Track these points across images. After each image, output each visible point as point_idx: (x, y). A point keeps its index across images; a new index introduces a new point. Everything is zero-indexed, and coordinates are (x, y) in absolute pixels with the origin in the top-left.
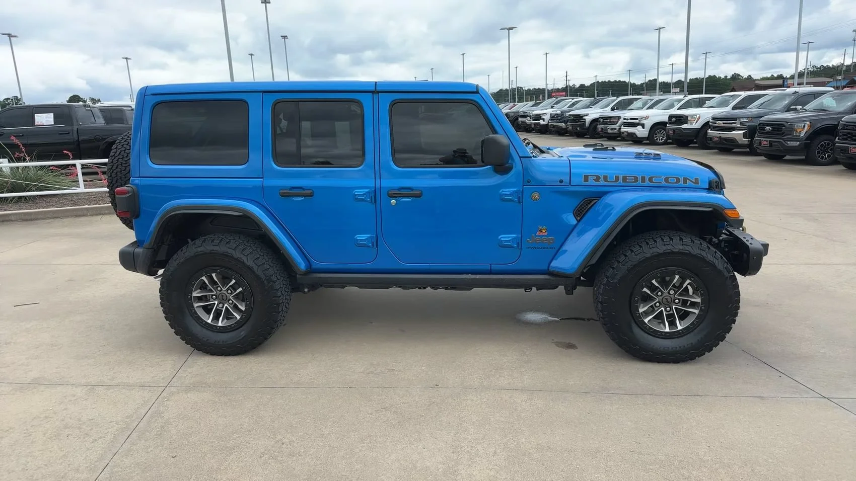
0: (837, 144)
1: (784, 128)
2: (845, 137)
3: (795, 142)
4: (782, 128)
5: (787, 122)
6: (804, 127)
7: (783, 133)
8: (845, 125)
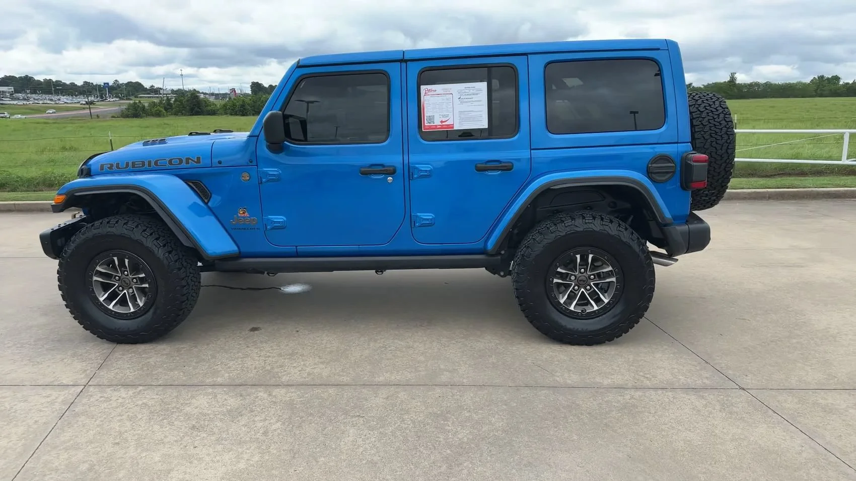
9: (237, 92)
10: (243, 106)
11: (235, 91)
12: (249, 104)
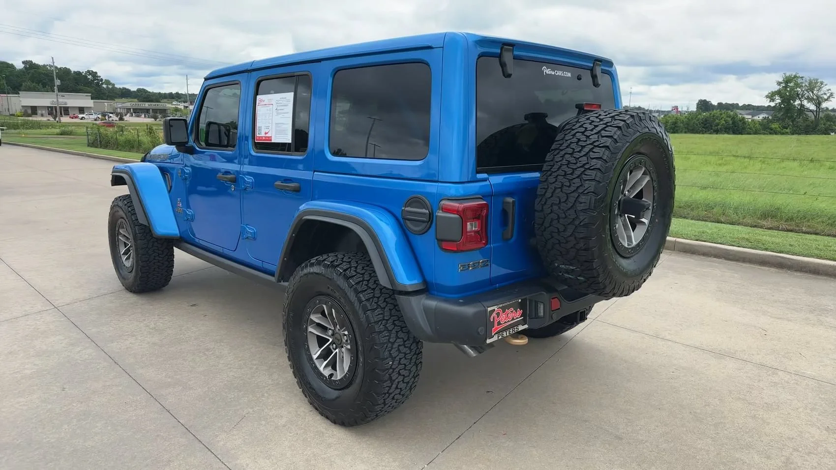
9: (679, 110)
10: (675, 123)
11: (677, 109)
12: (683, 122)
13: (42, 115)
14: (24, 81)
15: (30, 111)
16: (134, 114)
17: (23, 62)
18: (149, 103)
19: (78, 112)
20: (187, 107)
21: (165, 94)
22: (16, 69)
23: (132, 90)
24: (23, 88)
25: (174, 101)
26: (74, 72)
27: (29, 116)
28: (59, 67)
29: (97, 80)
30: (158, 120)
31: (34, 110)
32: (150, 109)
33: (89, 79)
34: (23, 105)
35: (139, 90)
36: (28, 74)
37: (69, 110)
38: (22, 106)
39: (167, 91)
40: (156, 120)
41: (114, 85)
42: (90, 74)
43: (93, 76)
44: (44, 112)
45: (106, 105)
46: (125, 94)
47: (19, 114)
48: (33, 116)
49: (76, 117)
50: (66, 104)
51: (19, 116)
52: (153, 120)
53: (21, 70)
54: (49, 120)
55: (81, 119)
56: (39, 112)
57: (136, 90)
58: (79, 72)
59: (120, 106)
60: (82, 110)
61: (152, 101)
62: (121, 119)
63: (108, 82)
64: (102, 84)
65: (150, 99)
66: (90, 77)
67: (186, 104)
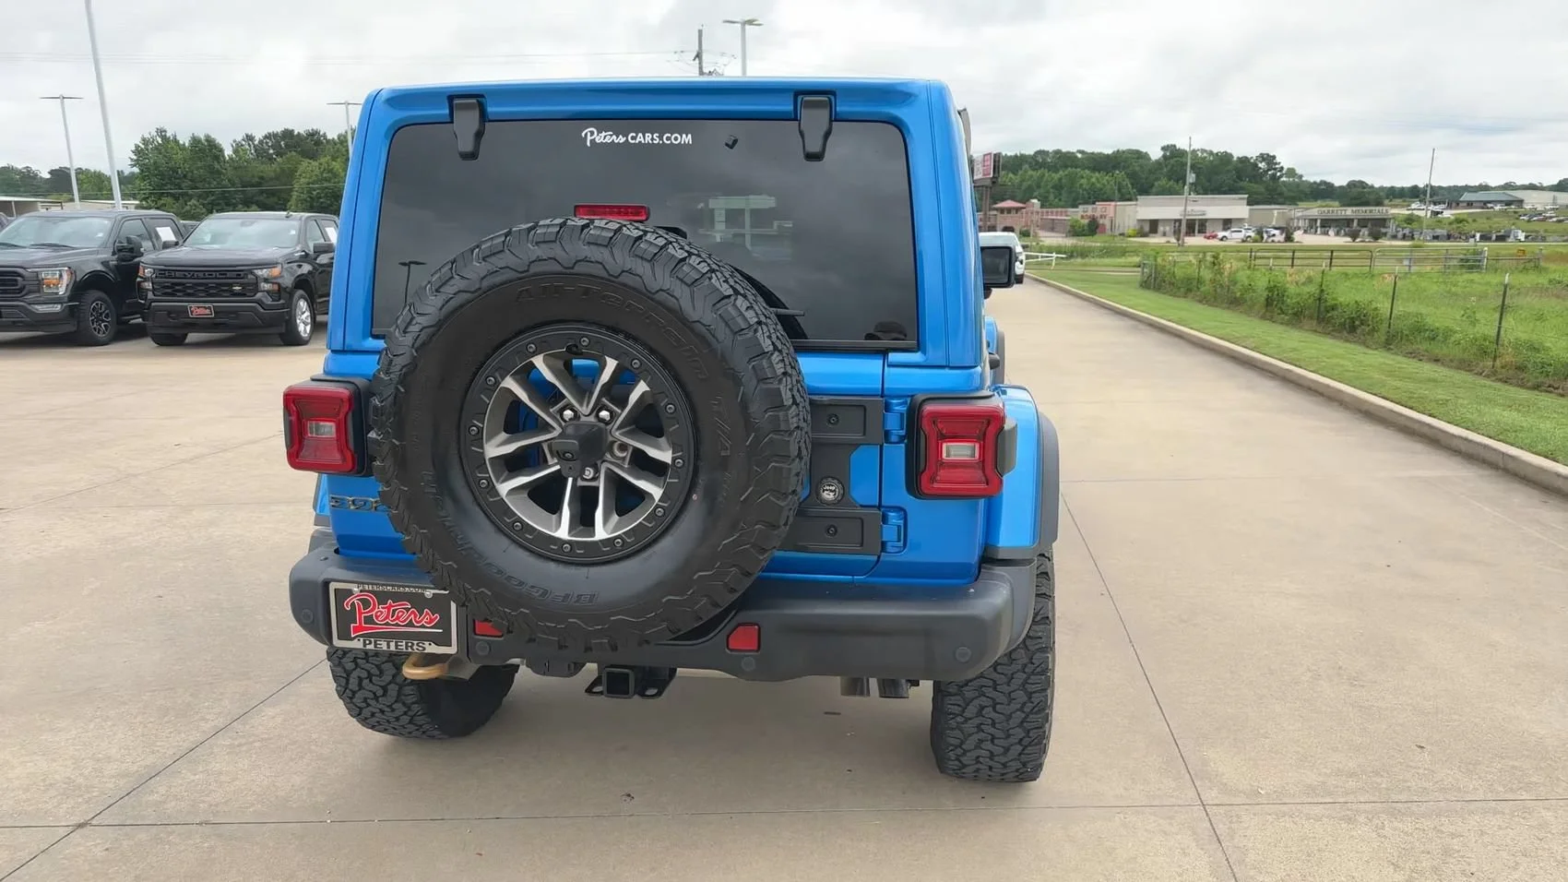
0: (153, 304)
1: (19, 278)
2: (169, 291)
3: (51, 306)
4: (16, 280)
5: (25, 268)
6: (61, 276)
7: (21, 290)
8: (161, 270)
13: (1164, 234)
14: (1157, 179)
15: (1147, 228)
16: (1319, 229)
17: (1163, 148)
18: (1354, 209)
19: (1221, 227)
20: (1438, 213)
21: (1403, 188)
22: (1150, 159)
23: (1337, 184)
24: (1154, 190)
25: (1414, 202)
26: (1238, 158)
27: (1145, 235)
28: (1215, 151)
29: (1275, 169)
30: (1358, 240)
31: (1154, 226)
32: (1353, 220)
33: (1260, 168)
34: (1139, 218)
35: (1352, 184)
36: (1166, 166)
37: (1207, 224)
38: (1139, 220)
39: (1407, 184)
40: (1354, 241)
41: (1301, 176)
42: (1264, 160)
43: (1268, 164)
44: (1168, 228)
45: (1276, 213)
46: (1323, 192)
47: (1130, 232)
48: (1151, 235)
49: (1214, 237)
50: (1204, 215)
51: (1130, 236)
52: (1349, 239)
53: (1157, 162)
54: (1168, 242)
55: (1222, 240)
56: (1161, 229)
57: (1345, 184)
58: (1246, 158)
59: (1300, 214)
60: (1227, 223)
61: (1366, 204)
62: (1289, 238)
63: (1291, 172)
64: (1281, 176)
65: (1363, 200)
66: (1262, 165)
67: (1437, 208)
